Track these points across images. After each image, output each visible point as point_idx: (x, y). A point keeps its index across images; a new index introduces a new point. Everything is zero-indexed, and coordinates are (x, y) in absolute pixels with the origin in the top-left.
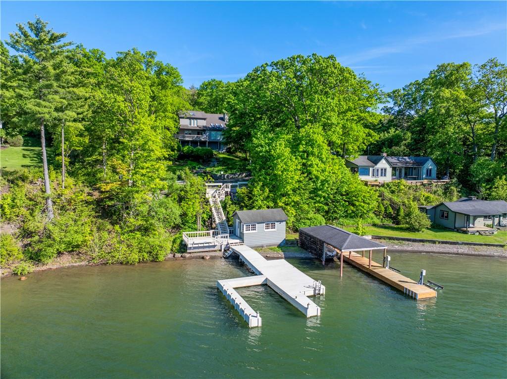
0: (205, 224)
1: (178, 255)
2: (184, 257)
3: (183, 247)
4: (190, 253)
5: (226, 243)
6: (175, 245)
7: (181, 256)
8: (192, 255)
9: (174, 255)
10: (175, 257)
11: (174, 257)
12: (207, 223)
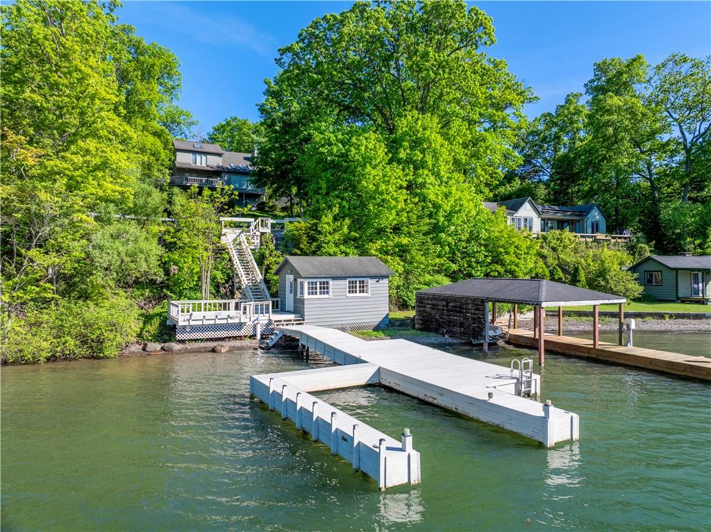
0: (218, 292)
1: (155, 346)
2: (170, 350)
3: (168, 331)
4: (183, 341)
5: (267, 322)
6: (149, 327)
7: (162, 348)
8: (188, 346)
9: (145, 345)
10: (148, 349)
11: (144, 349)
12: (222, 290)
